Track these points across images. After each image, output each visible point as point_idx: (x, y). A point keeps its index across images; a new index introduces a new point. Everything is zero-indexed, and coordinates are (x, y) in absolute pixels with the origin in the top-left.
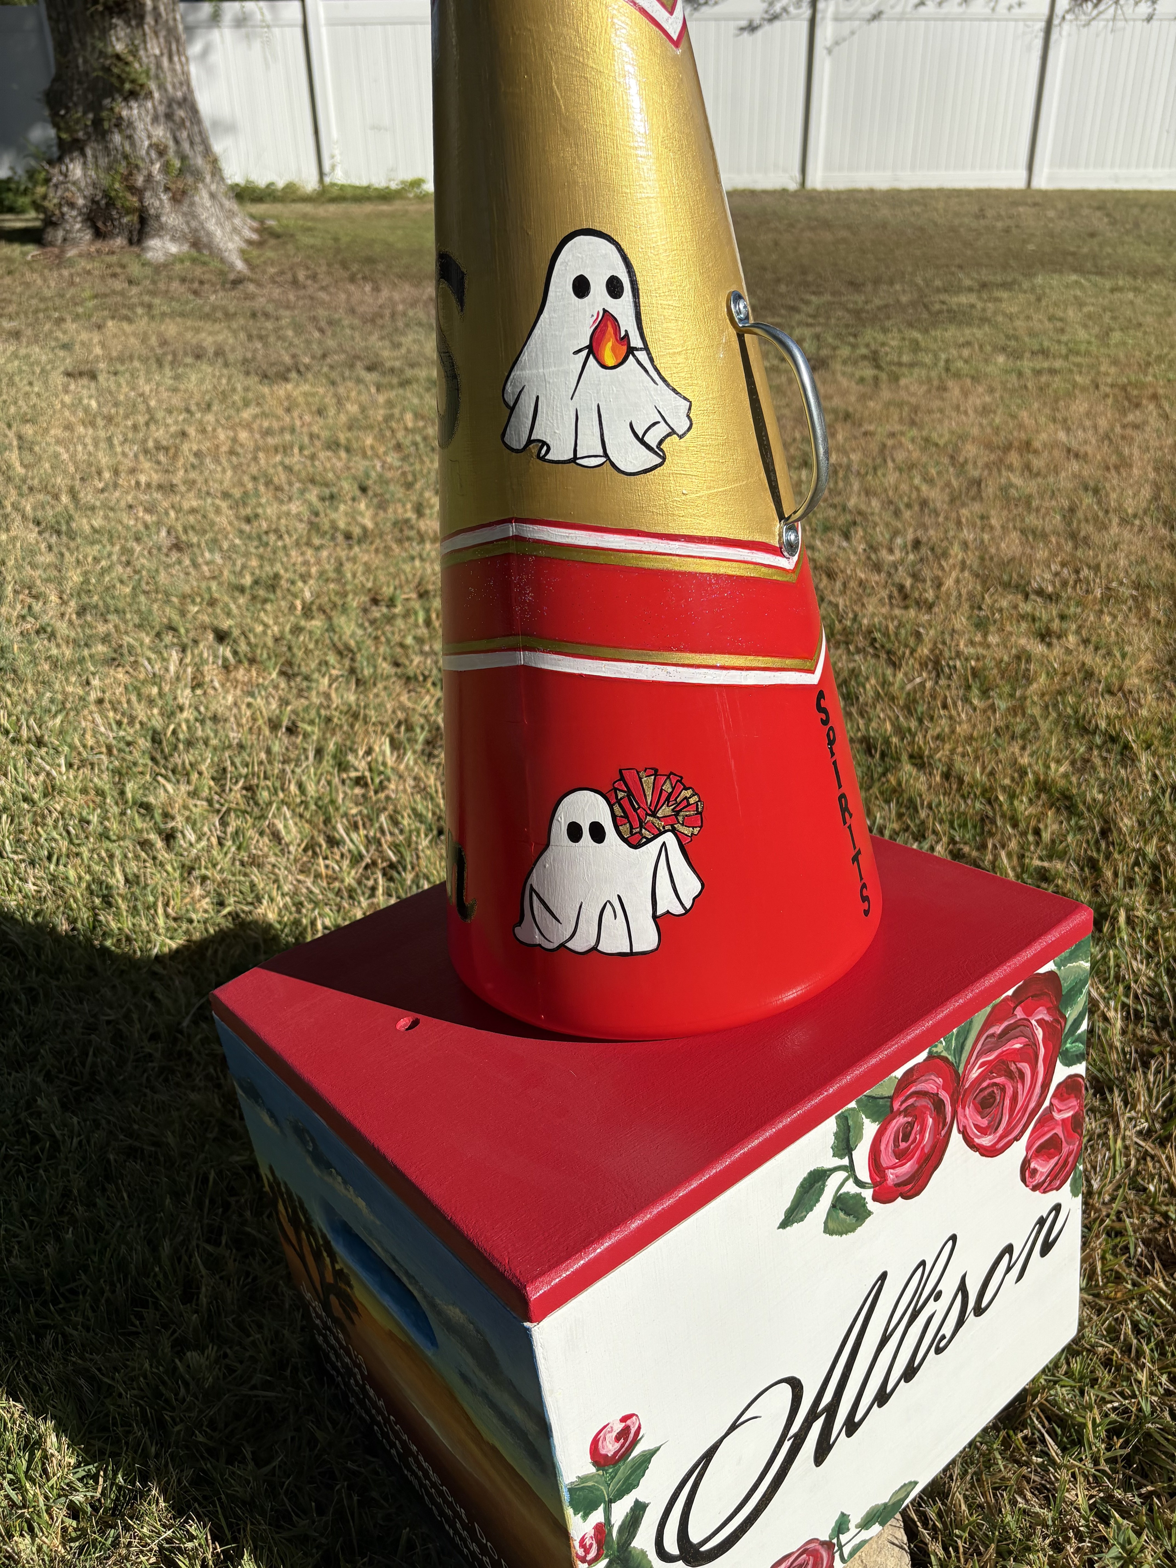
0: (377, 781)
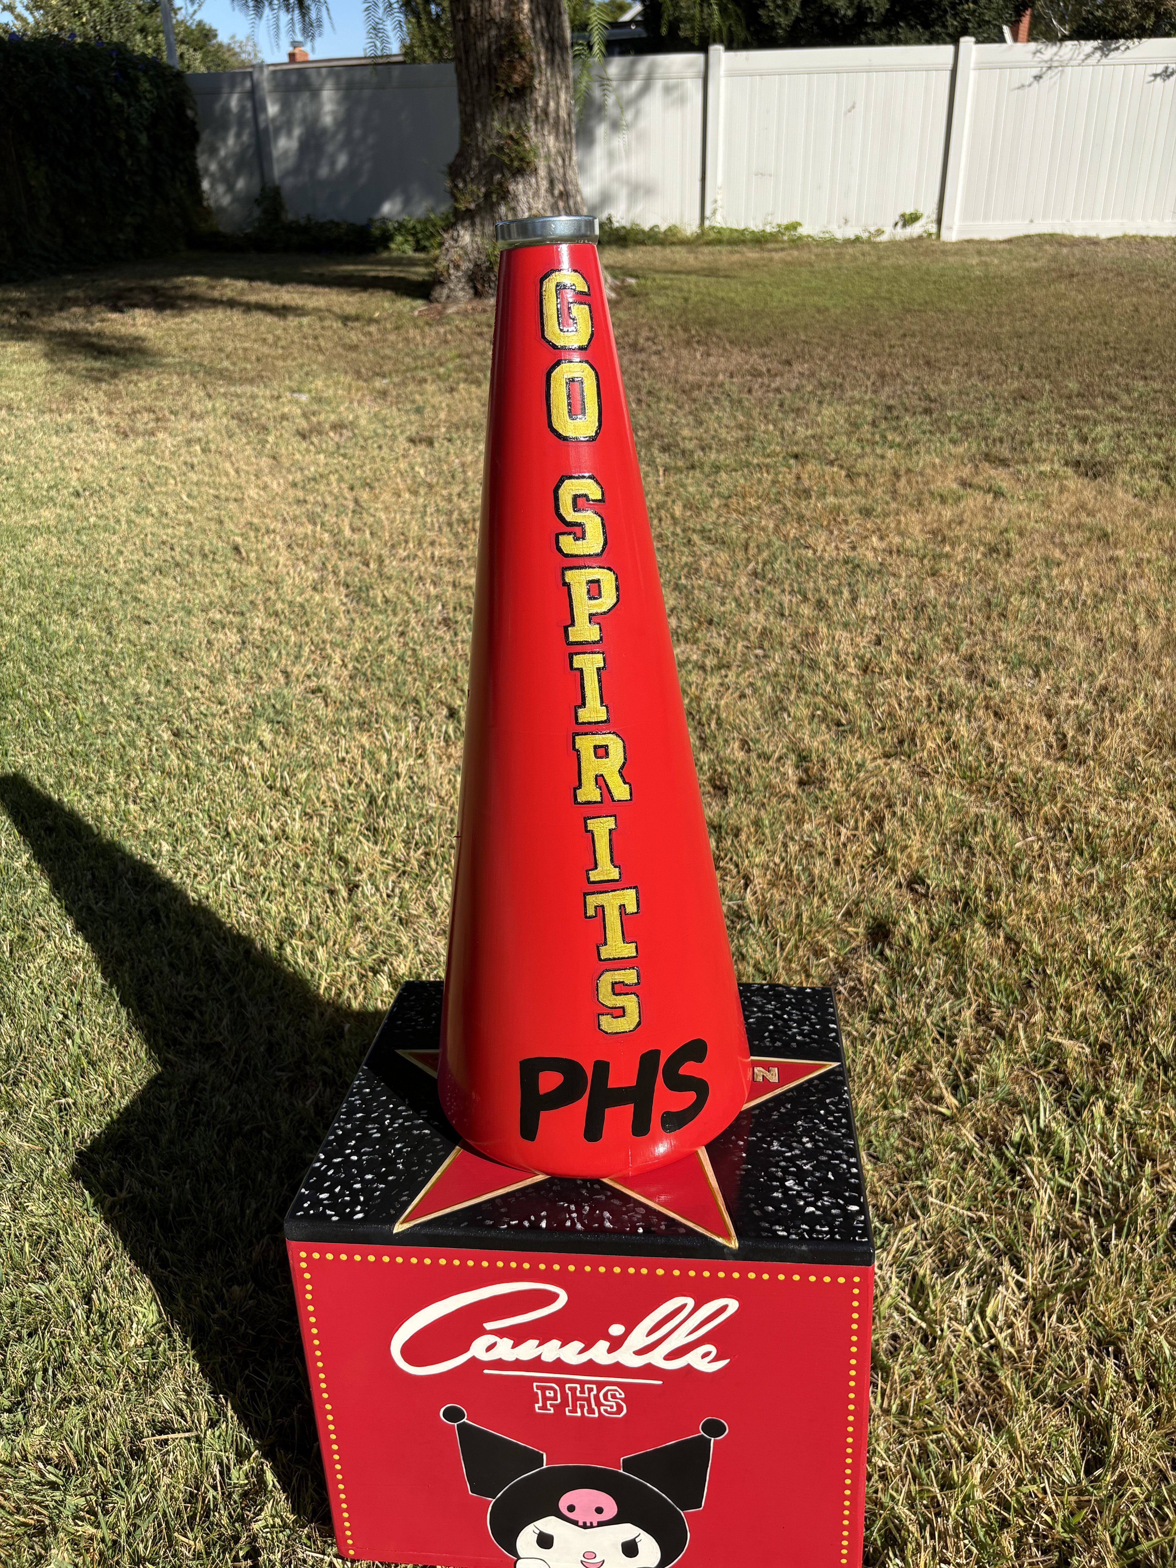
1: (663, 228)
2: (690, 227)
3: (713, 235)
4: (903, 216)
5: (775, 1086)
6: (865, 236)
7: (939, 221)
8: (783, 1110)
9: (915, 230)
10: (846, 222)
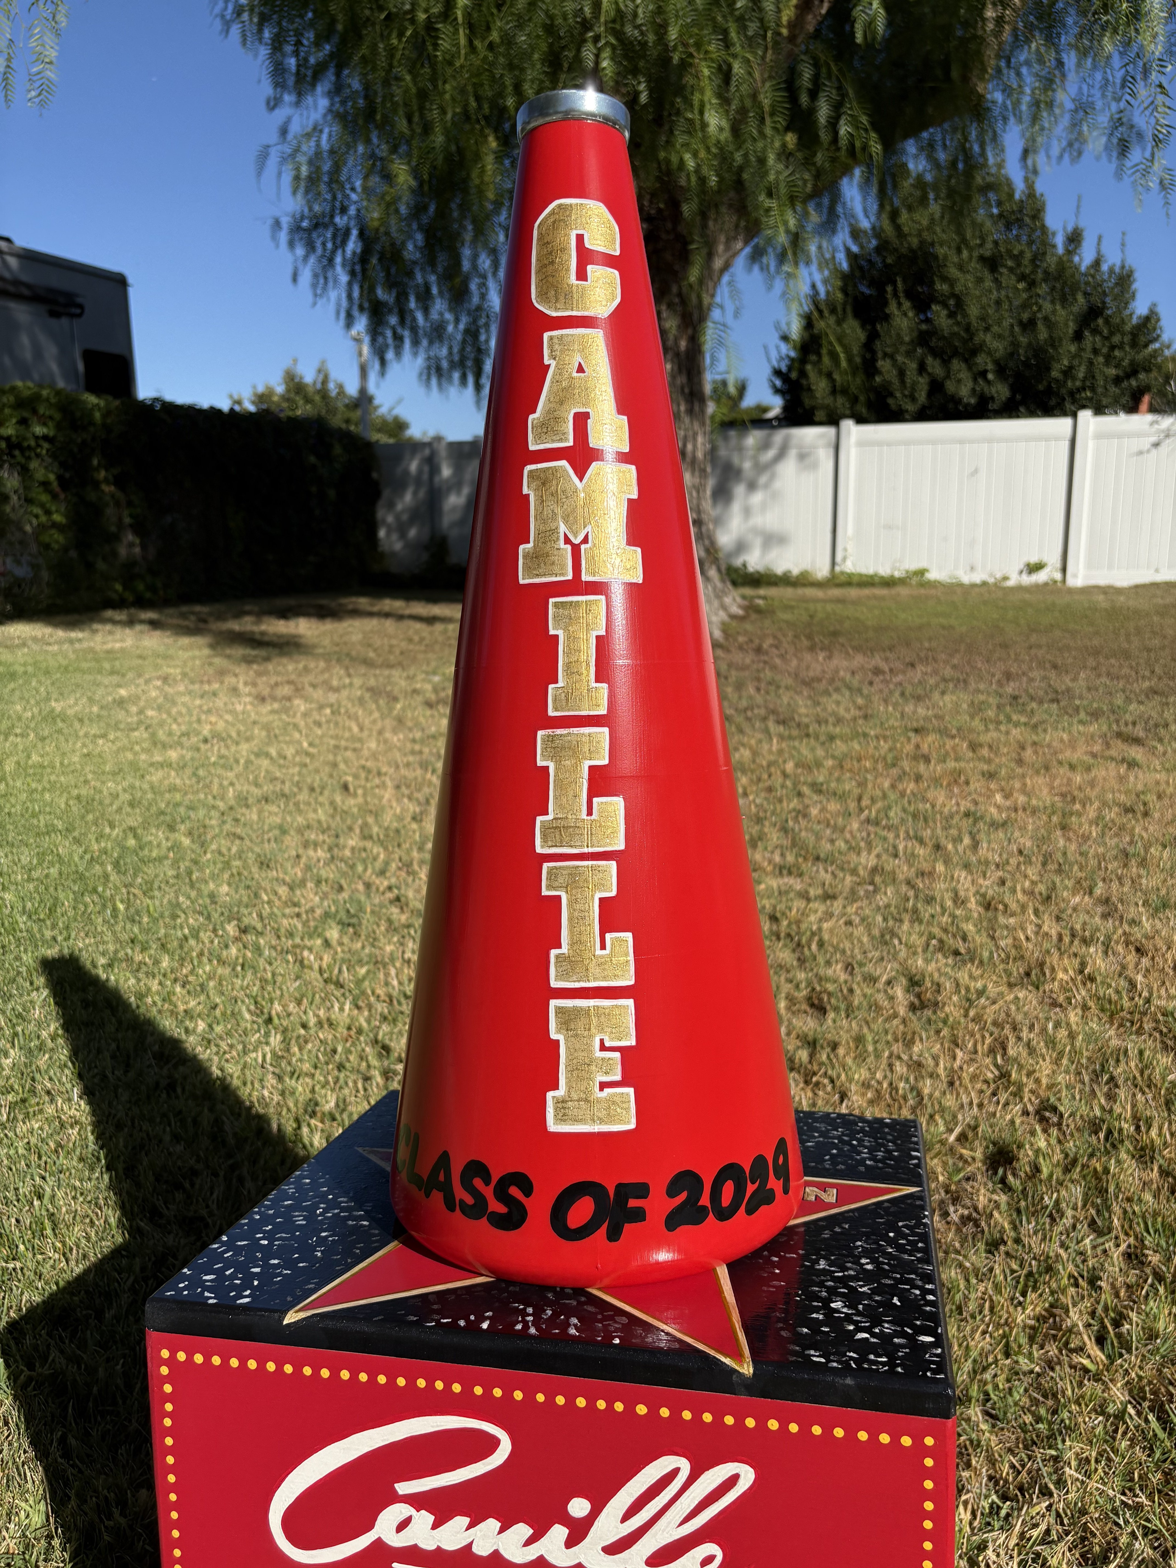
1: (795, 572)
2: (822, 571)
3: (843, 579)
4: (1028, 565)
5: (831, 1206)
6: (991, 581)
7: (1064, 570)
8: (837, 1229)
9: (1041, 577)
10: (972, 569)
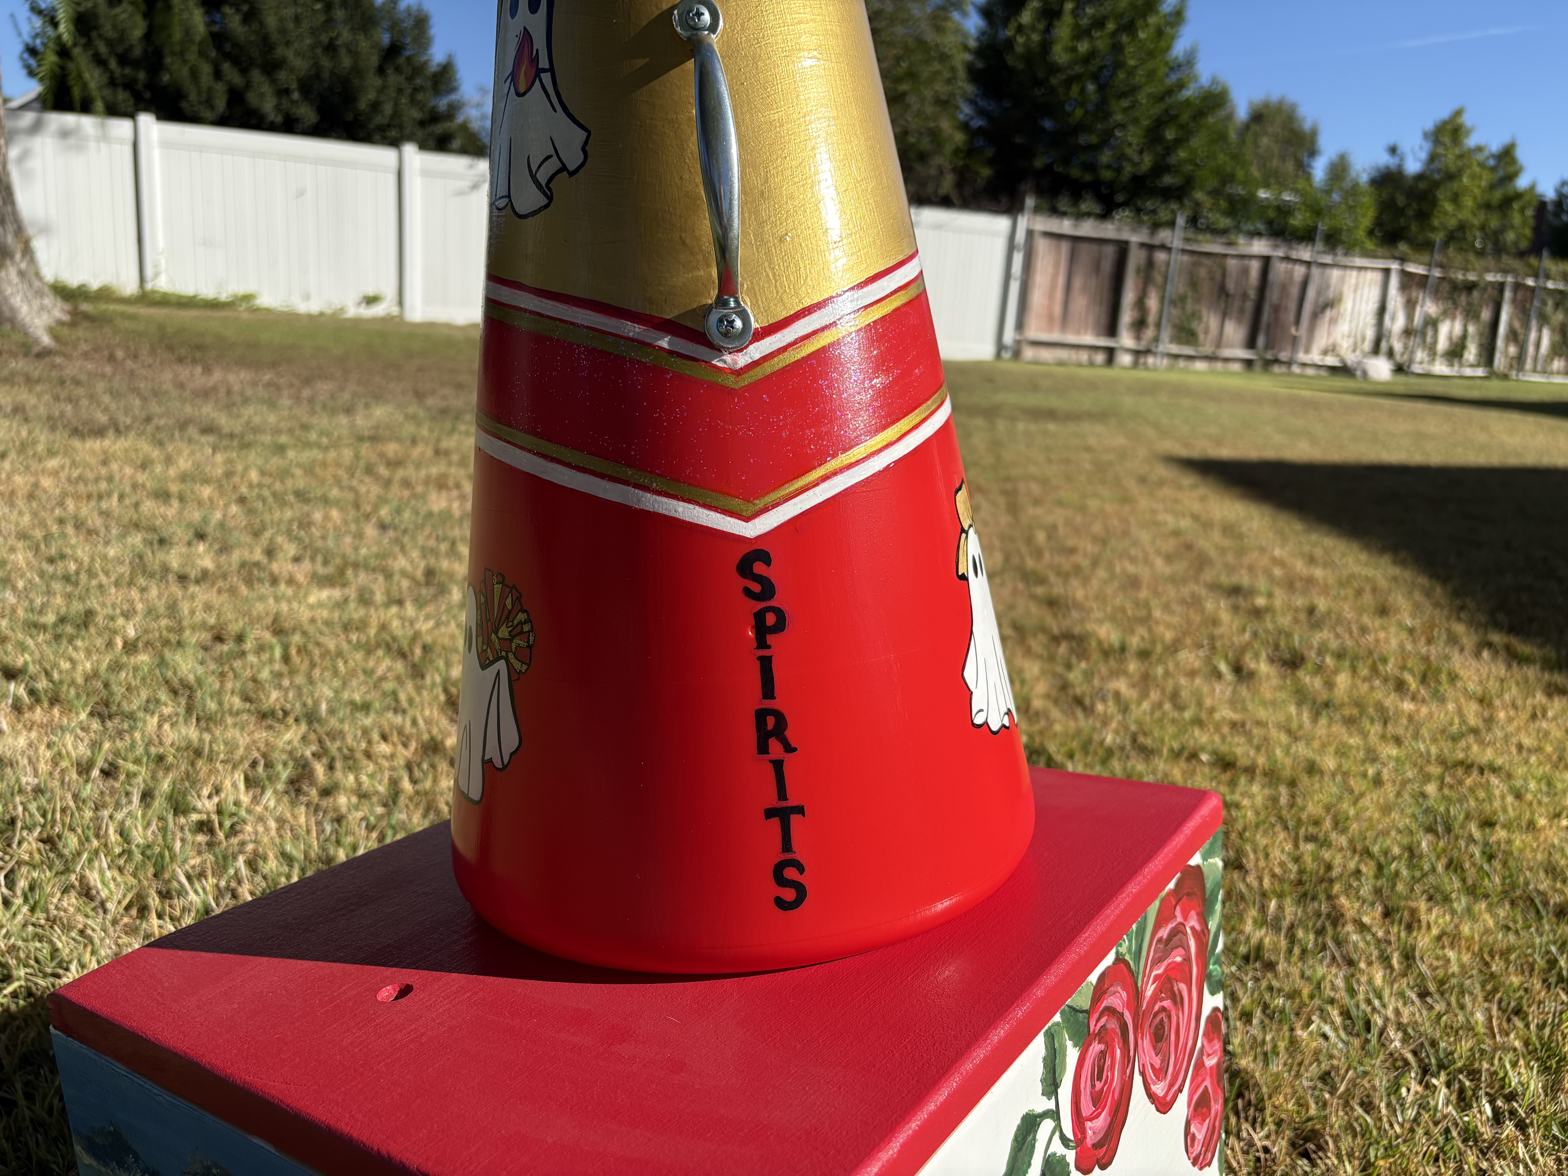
0: (227, 823)
1: (95, 285)
2: (129, 286)
3: (157, 297)
4: (364, 296)
6: (328, 311)
7: (401, 303)
9: (378, 311)
10: (307, 297)
